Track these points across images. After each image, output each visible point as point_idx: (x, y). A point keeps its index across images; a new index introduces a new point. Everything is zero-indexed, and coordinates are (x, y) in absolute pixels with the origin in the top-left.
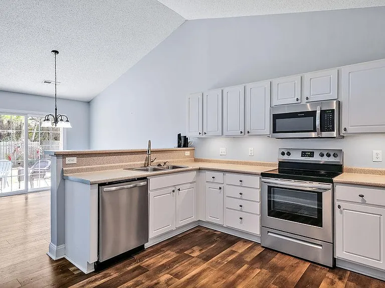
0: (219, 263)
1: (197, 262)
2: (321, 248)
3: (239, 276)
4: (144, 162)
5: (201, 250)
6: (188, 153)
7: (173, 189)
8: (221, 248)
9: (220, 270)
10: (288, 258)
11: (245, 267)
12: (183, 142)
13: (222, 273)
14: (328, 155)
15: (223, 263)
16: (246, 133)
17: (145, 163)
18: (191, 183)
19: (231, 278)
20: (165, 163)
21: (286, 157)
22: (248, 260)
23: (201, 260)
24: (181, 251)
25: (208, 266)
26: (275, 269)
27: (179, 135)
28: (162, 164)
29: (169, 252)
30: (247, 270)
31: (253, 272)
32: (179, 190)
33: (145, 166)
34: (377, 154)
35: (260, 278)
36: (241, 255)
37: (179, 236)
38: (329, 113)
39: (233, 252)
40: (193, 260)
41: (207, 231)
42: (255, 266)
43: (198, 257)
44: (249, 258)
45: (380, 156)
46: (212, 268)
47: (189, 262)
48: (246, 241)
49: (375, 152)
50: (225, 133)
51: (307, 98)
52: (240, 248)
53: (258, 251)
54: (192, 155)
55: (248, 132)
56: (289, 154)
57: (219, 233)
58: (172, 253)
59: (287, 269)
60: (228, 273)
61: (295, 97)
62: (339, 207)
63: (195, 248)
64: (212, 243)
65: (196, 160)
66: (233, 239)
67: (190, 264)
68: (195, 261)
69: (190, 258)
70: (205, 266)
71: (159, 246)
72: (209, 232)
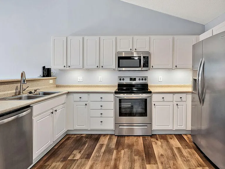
0: (98, 156)
1: (83, 163)
2: (146, 127)
3: (116, 160)
4: (14, 91)
5: (80, 152)
6: (51, 81)
7: (51, 111)
8: (93, 145)
9: (102, 161)
10: (131, 138)
11: (115, 152)
12: (47, 72)
13: (104, 163)
14: (142, 79)
15: (101, 155)
16: (100, 67)
17: (16, 93)
18: (63, 104)
19: (112, 163)
20: (35, 91)
21: (122, 81)
22: (114, 146)
23: (84, 159)
24: (65, 159)
25: (93, 162)
26: (130, 147)
27: (44, 67)
28: (33, 91)
29: (54, 164)
30: (117, 153)
31: (121, 154)
32: (56, 111)
33: (16, 95)
34: (160, 78)
35: (127, 156)
36: (108, 145)
37: (56, 147)
38: (146, 58)
39: (102, 145)
40: (79, 162)
41: (75, 136)
42: (119, 149)
43: (81, 158)
44: (113, 145)
45: (161, 79)
46: (96, 162)
47: (76, 165)
48: (105, 135)
49: (160, 77)
50: (86, 67)
51: (136, 50)
52: (104, 141)
53: (115, 140)
54: (54, 83)
55: (102, 67)
56: (123, 79)
57: (85, 135)
58: (58, 164)
59: (135, 144)
60: (108, 161)
61: (129, 48)
62: (154, 105)
63: (75, 152)
64: (85, 144)
65: (58, 86)
66: (96, 136)
67: (78, 166)
68: (81, 163)
69: (76, 162)
70: (90, 163)
71: (41, 162)
72: (77, 136)
